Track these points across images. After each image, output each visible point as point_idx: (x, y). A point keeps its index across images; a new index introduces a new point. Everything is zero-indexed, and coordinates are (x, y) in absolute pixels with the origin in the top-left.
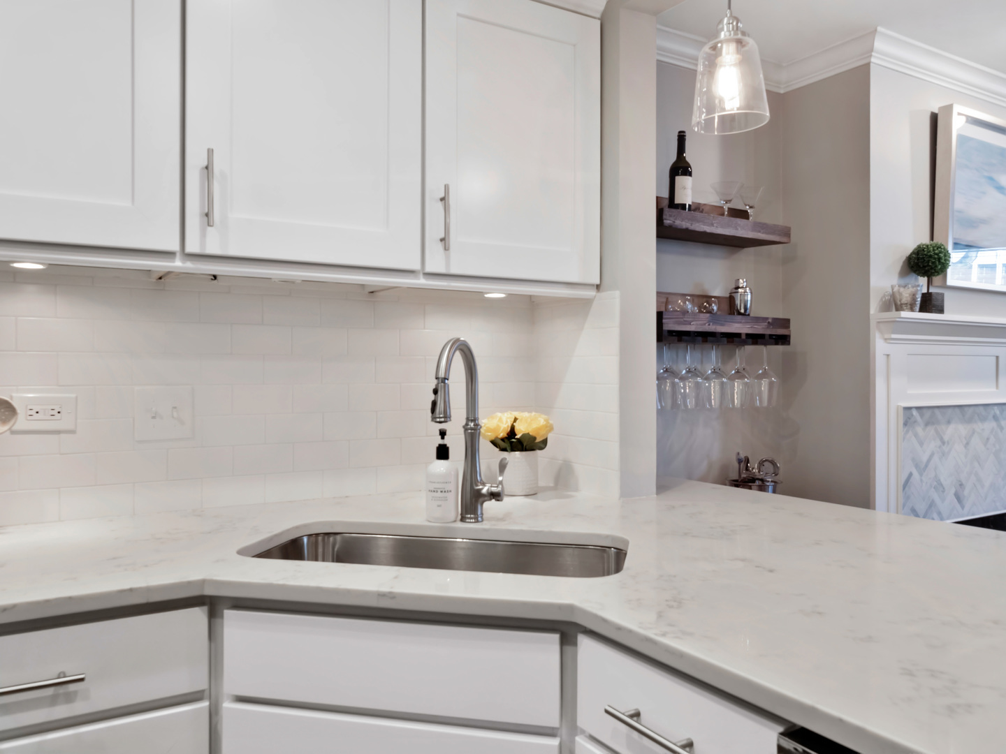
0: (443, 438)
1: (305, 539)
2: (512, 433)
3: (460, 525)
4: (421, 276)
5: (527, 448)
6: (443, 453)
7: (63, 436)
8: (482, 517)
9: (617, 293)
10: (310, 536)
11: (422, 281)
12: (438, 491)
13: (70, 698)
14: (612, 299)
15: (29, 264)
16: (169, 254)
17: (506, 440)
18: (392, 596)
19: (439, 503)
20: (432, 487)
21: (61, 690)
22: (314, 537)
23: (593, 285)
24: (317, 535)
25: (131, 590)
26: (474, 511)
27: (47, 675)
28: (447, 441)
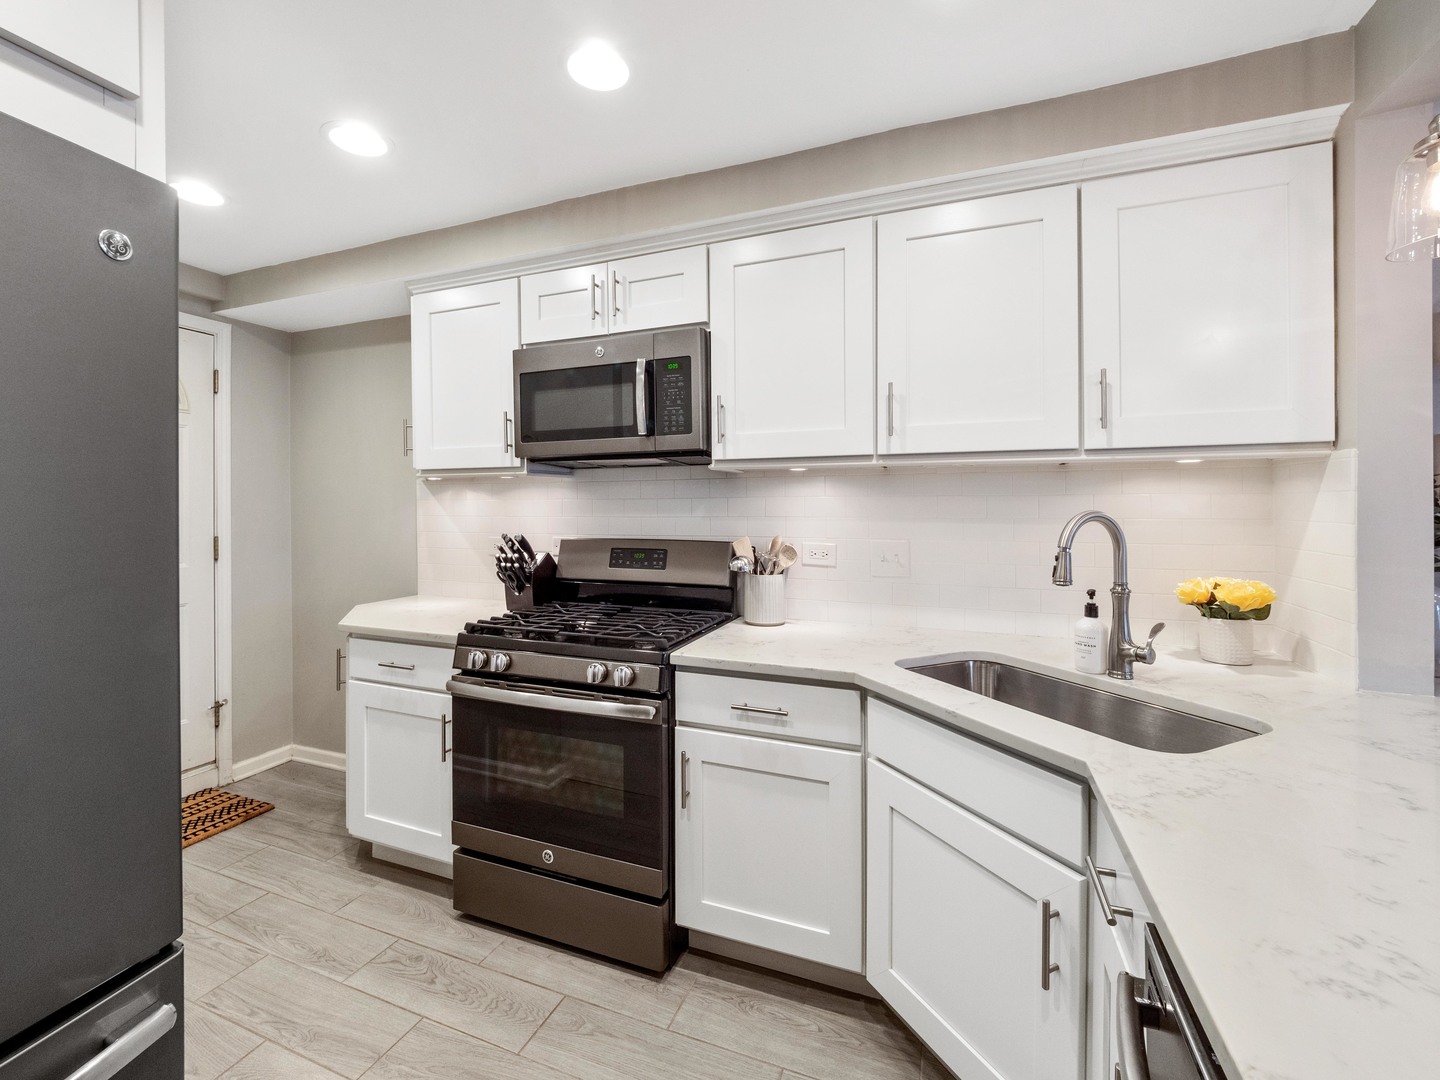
0: (1091, 598)
1: (971, 663)
2: (1212, 599)
3: (1106, 679)
4: (1083, 453)
5: (1232, 616)
6: (1092, 611)
7: (829, 569)
8: (1131, 675)
9: (1353, 452)
10: (975, 661)
11: (1083, 457)
12: (1086, 645)
13: (784, 724)
14: (1348, 458)
15: (798, 468)
16: (869, 457)
17: (1205, 606)
18: (955, 715)
19: (1084, 655)
20: (1078, 639)
21: (780, 717)
22: (979, 664)
23: (1329, 442)
24: (982, 662)
25: (812, 669)
26: (1122, 668)
27: (773, 707)
28: (1096, 600)
